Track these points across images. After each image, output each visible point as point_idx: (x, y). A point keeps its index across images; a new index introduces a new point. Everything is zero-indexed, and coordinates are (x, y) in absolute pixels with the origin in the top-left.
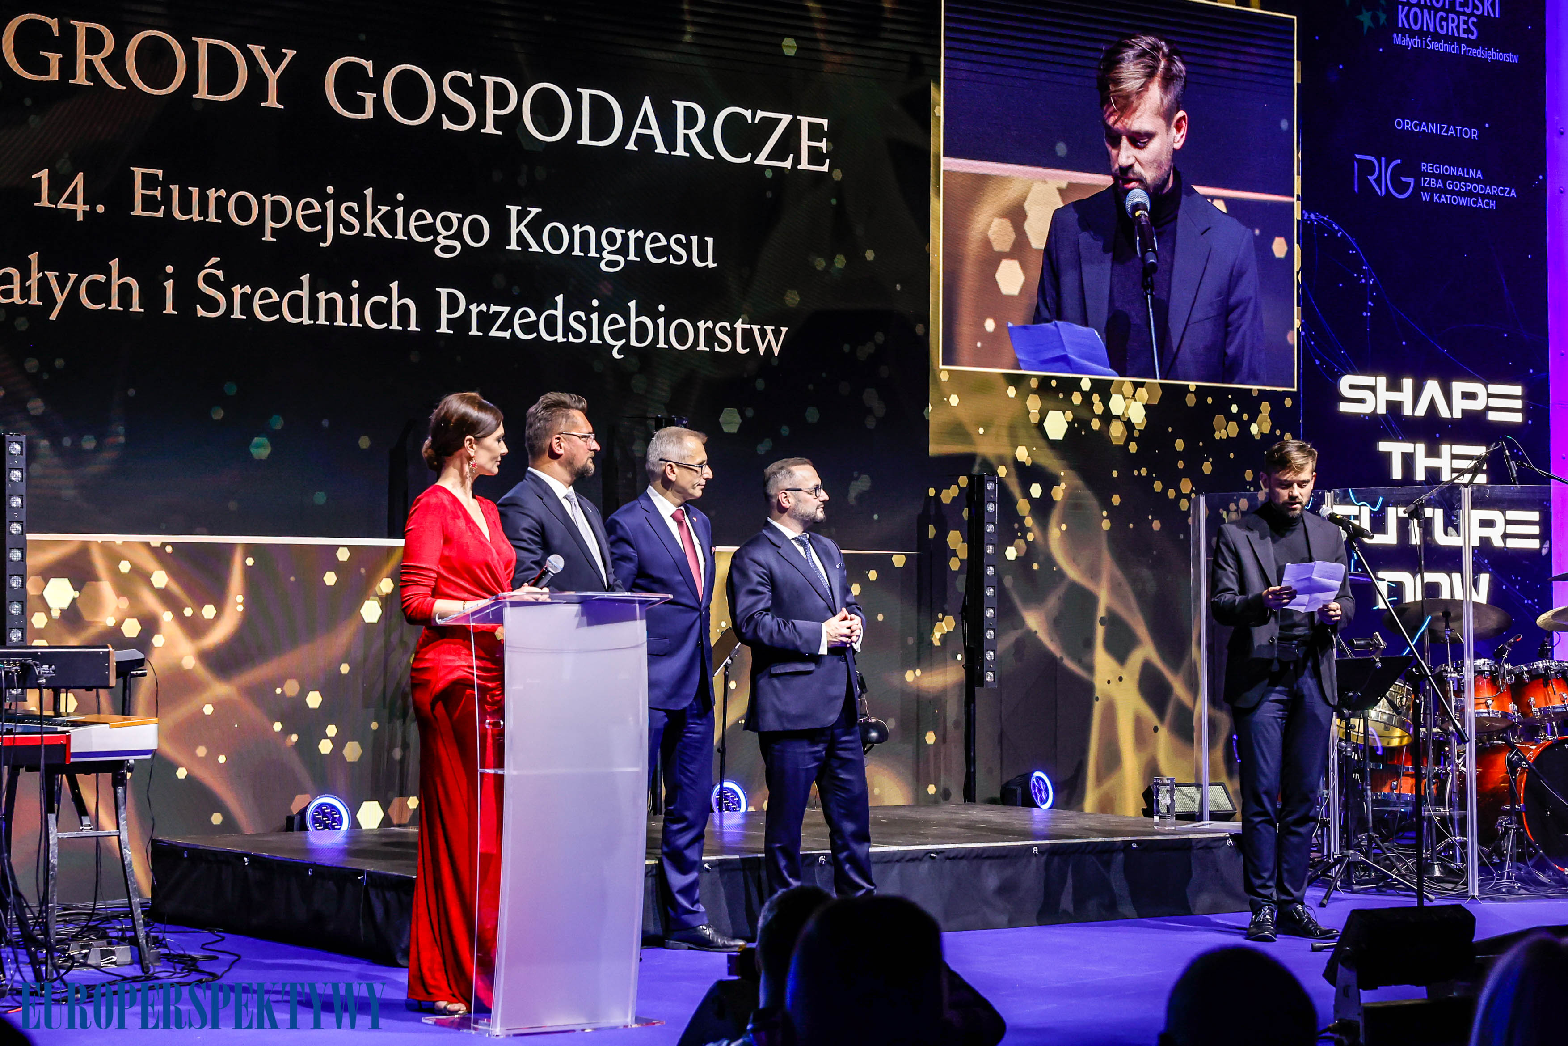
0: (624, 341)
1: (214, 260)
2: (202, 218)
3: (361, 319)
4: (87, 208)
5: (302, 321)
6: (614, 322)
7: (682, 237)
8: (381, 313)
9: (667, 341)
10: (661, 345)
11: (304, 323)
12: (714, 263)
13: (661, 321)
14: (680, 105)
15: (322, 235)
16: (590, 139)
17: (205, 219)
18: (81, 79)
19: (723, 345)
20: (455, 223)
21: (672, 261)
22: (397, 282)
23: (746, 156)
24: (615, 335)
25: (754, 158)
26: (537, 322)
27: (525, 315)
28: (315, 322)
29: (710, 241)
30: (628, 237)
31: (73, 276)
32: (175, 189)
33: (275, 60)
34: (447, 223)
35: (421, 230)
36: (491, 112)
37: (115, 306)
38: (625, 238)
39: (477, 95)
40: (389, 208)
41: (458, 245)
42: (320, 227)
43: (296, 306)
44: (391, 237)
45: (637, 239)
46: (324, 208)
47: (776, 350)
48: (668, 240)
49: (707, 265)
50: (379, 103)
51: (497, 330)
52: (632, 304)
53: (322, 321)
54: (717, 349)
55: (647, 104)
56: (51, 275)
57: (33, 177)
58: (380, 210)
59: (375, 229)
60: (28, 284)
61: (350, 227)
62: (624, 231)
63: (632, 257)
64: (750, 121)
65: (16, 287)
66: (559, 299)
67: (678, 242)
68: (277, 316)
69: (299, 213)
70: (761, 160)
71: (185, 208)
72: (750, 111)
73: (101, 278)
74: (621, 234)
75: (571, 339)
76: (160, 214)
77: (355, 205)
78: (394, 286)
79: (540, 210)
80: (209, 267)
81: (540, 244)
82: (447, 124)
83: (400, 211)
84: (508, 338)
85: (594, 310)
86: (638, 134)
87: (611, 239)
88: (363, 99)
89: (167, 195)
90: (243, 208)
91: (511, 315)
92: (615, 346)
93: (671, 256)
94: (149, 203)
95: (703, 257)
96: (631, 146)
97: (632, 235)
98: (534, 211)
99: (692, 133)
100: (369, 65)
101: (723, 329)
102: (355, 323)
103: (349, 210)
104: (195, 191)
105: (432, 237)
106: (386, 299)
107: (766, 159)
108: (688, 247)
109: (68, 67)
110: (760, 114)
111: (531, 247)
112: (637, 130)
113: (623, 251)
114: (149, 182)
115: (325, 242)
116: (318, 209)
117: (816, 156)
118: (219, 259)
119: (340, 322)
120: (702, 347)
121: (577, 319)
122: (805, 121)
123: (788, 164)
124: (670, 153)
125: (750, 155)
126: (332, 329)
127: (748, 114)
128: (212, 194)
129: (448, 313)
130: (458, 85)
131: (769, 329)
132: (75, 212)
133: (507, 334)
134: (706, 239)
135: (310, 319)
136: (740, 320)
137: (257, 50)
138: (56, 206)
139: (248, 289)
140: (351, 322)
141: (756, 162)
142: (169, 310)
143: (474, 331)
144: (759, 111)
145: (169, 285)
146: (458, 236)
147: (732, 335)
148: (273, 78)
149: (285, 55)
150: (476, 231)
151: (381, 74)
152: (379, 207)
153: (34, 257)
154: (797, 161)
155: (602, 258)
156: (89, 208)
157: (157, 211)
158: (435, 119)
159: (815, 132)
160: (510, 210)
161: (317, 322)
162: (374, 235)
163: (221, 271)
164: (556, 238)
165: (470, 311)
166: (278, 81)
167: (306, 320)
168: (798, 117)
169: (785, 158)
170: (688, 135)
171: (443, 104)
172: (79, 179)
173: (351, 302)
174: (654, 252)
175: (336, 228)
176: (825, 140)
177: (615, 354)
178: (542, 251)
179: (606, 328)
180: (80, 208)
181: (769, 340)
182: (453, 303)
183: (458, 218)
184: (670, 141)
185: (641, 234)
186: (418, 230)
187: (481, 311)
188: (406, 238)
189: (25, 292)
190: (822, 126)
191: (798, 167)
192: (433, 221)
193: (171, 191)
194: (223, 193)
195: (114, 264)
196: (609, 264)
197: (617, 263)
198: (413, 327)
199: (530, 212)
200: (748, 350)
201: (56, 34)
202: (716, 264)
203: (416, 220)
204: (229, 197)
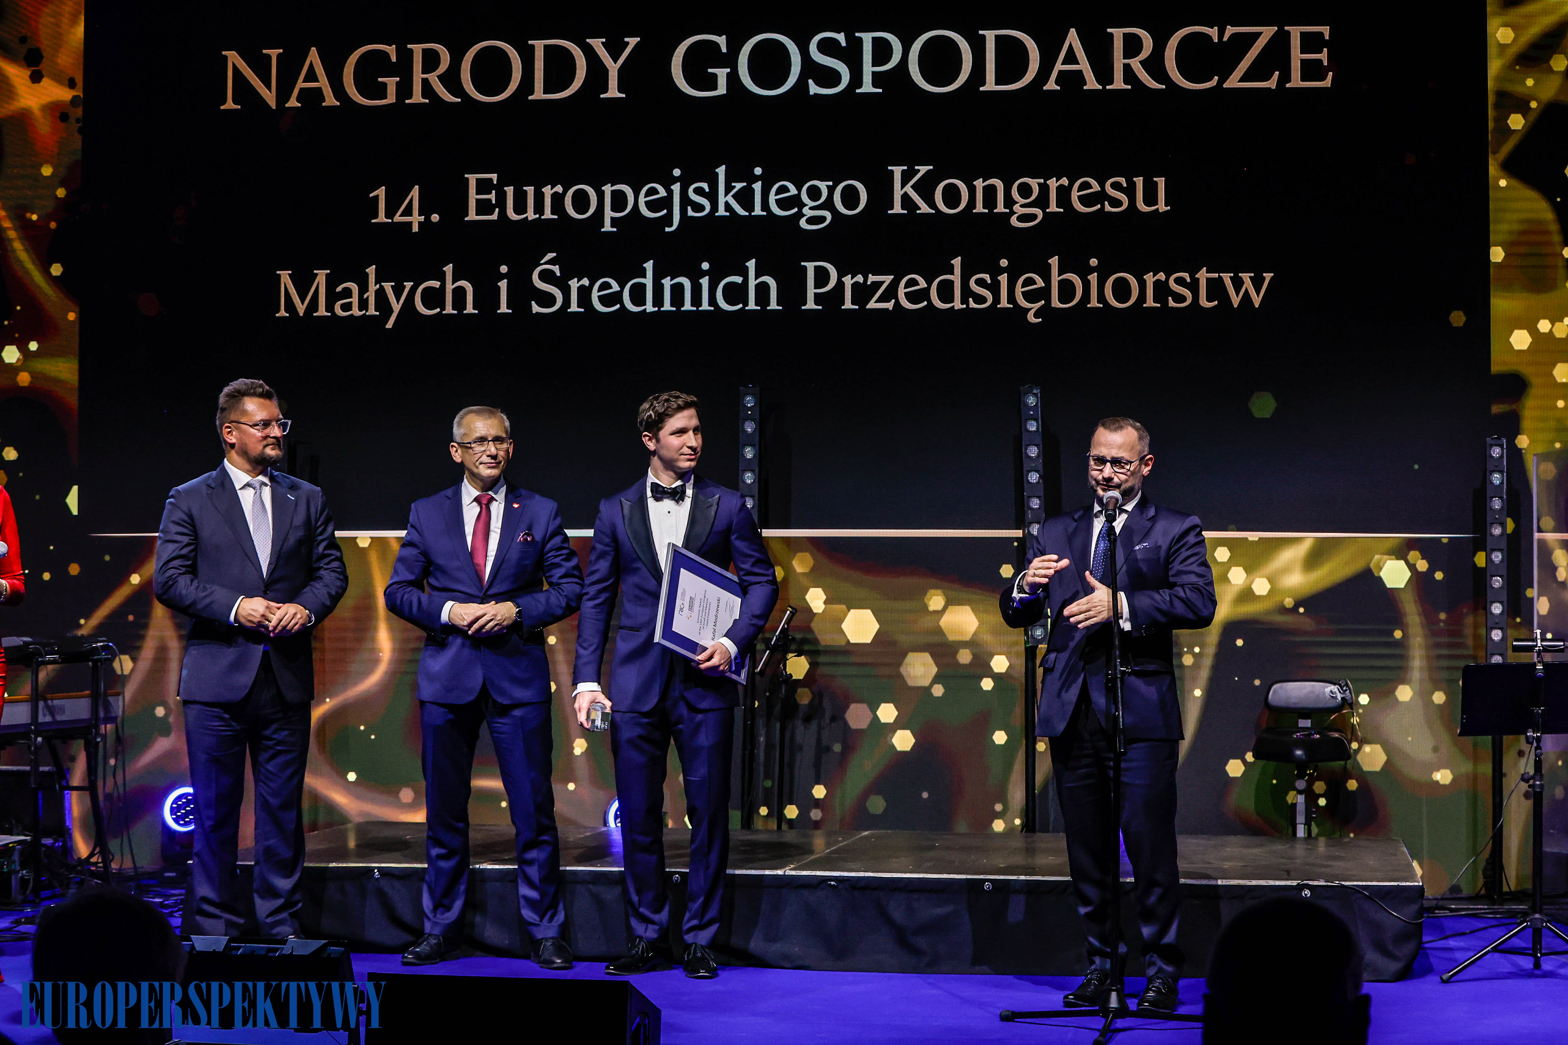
0: (1043, 302)
1: (550, 256)
2: (537, 216)
3: (712, 301)
4: (422, 218)
5: (645, 309)
6: (1029, 282)
7: (1123, 181)
8: (736, 293)
9: (1101, 298)
10: (1094, 303)
11: (648, 311)
12: (1166, 206)
13: (1093, 278)
14: (1118, 33)
15: (668, 220)
16: (997, 84)
17: (540, 216)
18: (417, 98)
19: (1180, 298)
20: (825, 192)
21: (1108, 208)
22: (754, 260)
23: (1211, 79)
24: (1029, 296)
25: (1222, 81)
26: (927, 291)
27: (912, 283)
28: (659, 309)
29: (1161, 182)
30: (1048, 187)
31: (408, 285)
32: (510, 190)
33: (616, 50)
34: (814, 193)
35: (782, 204)
36: (868, 69)
37: (449, 310)
38: (1044, 189)
39: (852, 56)
40: (745, 184)
41: (828, 215)
42: (665, 211)
43: (638, 295)
44: (747, 214)
45: (1060, 188)
46: (670, 193)
47: (1257, 301)
48: (1102, 185)
49: (1158, 209)
50: (733, 79)
51: (877, 301)
52: (1054, 261)
53: (667, 306)
54: (1171, 303)
55: (1073, 37)
56: (388, 286)
57: (371, 195)
59: (728, 206)
60: (365, 296)
61: (699, 208)
62: (1042, 181)
63: (1053, 208)
64: (1216, 40)
65: (355, 300)
67: (1116, 186)
68: (618, 306)
70: (1233, 82)
71: (520, 207)
72: (1216, 28)
73: (436, 284)
74: (1039, 184)
75: (972, 305)
76: (495, 217)
77: (705, 186)
78: (751, 264)
79: (931, 167)
80: (545, 263)
81: (932, 204)
82: (814, 89)
83: (757, 186)
84: (891, 309)
85: (1002, 271)
87: (1025, 191)
88: (715, 76)
89: (501, 197)
90: (581, 201)
91: (894, 286)
92: (1030, 309)
93: (1106, 203)
94: (484, 207)
95: (1151, 198)
96: (1051, 85)
97: (1053, 183)
98: (923, 169)
99: (1135, 63)
100: (722, 41)
101: (1180, 281)
102: (705, 306)
103: (699, 191)
104: (530, 190)
105: (796, 210)
106: (741, 279)
107: (1241, 81)
109: (405, 89)
110: (1230, 30)
111: (920, 209)
112: (1059, 66)
113: (1042, 201)
114: (483, 186)
115: (671, 226)
116: (662, 193)
117: (1311, 70)
118: (555, 254)
119: (688, 306)
120: (1150, 303)
121: (980, 283)
122: (1295, 32)
123: (1271, 84)
124: (1104, 87)
126: (679, 315)
127: (1213, 32)
128: (548, 191)
129: (815, 288)
130: (827, 47)
131: (1246, 277)
132: (410, 224)
133: (890, 305)
134: (1155, 179)
135: (654, 306)
136: (1205, 269)
137: (597, 44)
138: (392, 220)
139: (585, 282)
140: (701, 306)
141: (1225, 86)
142: (504, 309)
143: (848, 305)
144: (1229, 27)
145: (503, 284)
146: (829, 205)
147: (1193, 286)
148: (613, 68)
149: (628, 43)
150: (850, 196)
151: (735, 48)
152: (733, 184)
153: (371, 270)
154: (1285, 77)
155: (1013, 213)
156: (424, 219)
157: (492, 214)
158: (801, 84)
159: (1310, 43)
160: (892, 171)
161: (662, 309)
162: (728, 214)
163: (557, 266)
164: (952, 196)
165: (843, 283)
166: (621, 71)
167: (649, 308)
168: (1286, 28)
169: (1267, 78)
170: (1129, 65)
171: (810, 69)
172: (415, 192)
173: (701, 285)
174: (1083, 200)
175: (683, 211)
176: (1325, 50)
177: (1031, 318)
178: (934, 212)
179: (1019, 290)
180: (416, 219)
181: (1246, 289)
182: (822, 277)
183: (828, 186)
184: (1104, 73)
185: (1065, 181)
186: (780, 203)
187: (857, 283)
188: (765, 213)
189: (363, 304)
190: (1321, 34)
191: (1288, 85)
192: (797, 192)
193: (505, 192)
194: (559, 189)
195: (449, 269)
196: (1022, 218)
197: (1033, 217)
198: (773, 305)
199: (919, 171)
200: (1216, 302)
201: (394, 60)
202: (1169, 208)
203: (777, 193)
204: (565, 191)
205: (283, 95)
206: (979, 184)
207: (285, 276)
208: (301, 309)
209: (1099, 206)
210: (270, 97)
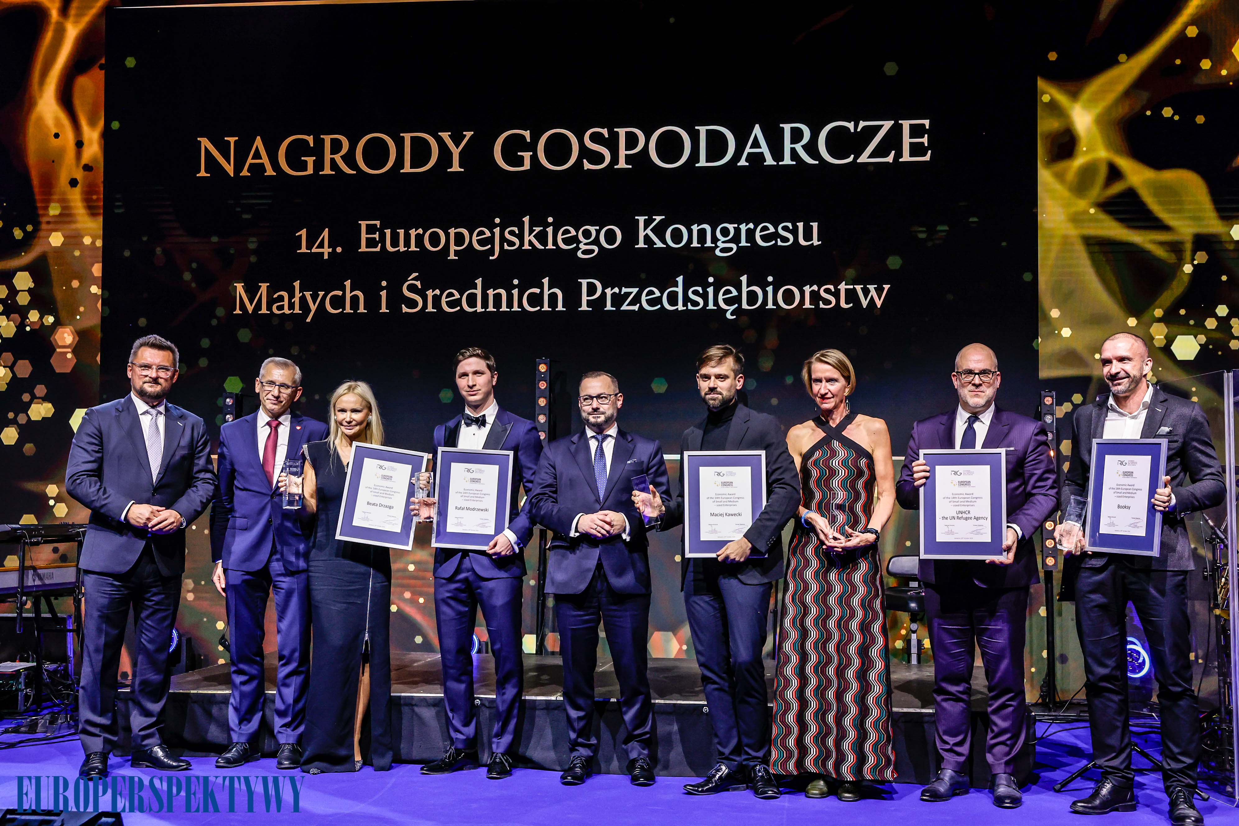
0: (736, 305)
1: (415, 275)
2: (406, 249)
3: (520, 305)
4: (330, 250)
5: (477, 310)
6: (728, 292)
7: (790, 225)
8: (535, 300)
9: (775, 302)
12: (818, 241)
13: (770, 289)
14: (787, 128)
15: (491, 252)
16: (707, 162)
17: (408, 249)
18: (327, 171)
19: (828, 302)
20: (594, 234)
21: (780, 243)
22: (547, 278)
23: (849, 157)
24: (727, 302)
25: (856, 158)
26: (660, 298)
27: (651, 293)
28: (485, 310)
29: (815, 225)
30: (740, 229)
31: (321, 293)
32: (388, 232)
33: (458, 140)
34: (587, 234)
35: (566, 241)
36: (623, 152)
37: (348, 310)
38: (738, 231)
39: (612, 144)
40: (542, 228)
41: (596, 248)
42: (490, 246)
43: (472, 301)
44: (543, 248)
45: (748, 230)
46: (493, 234)
47: (879, 303)
48: (776, 228)
49: (813, 244)
50: (534, 159)
51: (628, 305)
52: (744, 279)
53: (491, 308)
54: (822, 306)
55: (757, 130)
56: (308, 294)
57: (297, 235)
58: (535, 230)
59: (531, 243)
60: (293, 301)
61: (512, 244)
62: (736, 225)
63: (743, 243)
64: (852, 131)
65: (286, 303)
67: (785, 229)
68: (459, 308)
69: (475, 238)
70: (864, 158)
71: (395, 243)
72: (853, 123)
73: (339, 293)
74: (734, 228)
75: (690, 307)
76: (378, 249)
77: (516, 229)
78: (546, 281)
79: (664, 217)
80: (411, 280)
81: (664, 241)
82: (587, 166)
83: (550, 230)
84: (637, 310)
85: (710, 285)
86: (748, 153)
87: (725, 232)
88: (522, 157)
89: (383, 237)
90: (435, 240)
91: (639, 295)
92: (728, 310)
93: (779, 240)
94: (371, 243)
95: (808, 236)
96: (743, 162)
97: (743, 227)
98: (658, 218)
99: (798, 147)
100: (527, 134)
101: (827, 291)
102: (516, 308)
103: (512, 233)
104: (401, 232)
105: (575, 245)
106: (539, 290)
107: (869, 157)
109: (319, 165)
110: (862, 124)
111: (656, 244)
112: (748, 150)
113: (736, 239)
114: (371, 229)
115: (493, 255)
116: (488, 234)
117: (916, 150)
118: (418, 274)
121: (696, 293)
122: (906, 124)
123: (890, 159)
124: (778, 163)
125: (852, 156)
126: (498, 314)
127: (851, 126)
128: (413, 233)
129: (587, 296)
130: (596, 138)
131: (872, 287)
132: (323, 253)
133: (636, 308)
134: (811, 224)
135: (482, 308)
136: (844, 282)
137: (445, 136)
138: (311, 251)
139: (437, 292)
140: (513, 308)
141: (858, 161)
142: (384, 310)
143: (609, 307)
144: (861, 122)
145: (383, 293)
146: (596, 242)
147: (836, 294)
148: (456, 152)
149: (465, 136)
150: (610, 237)
151: (535, 139)
152: (534, 228)
153: (297, 284)
154: (899, 154)
155: (717, 247)
156: (332, 250)
157: (376, 247)
158: (579, 162)
159: (916, 131)
160: (638, 220)
161: (487, 310)
162: (531, 248)
163: (419, 282)
164: (677, 236)
165: (606, 293)
166: (461, 154)
167: (479, 309)
168: (900, 122)
169: (887, 155)
170: (794, 148)
171: (585, 152)
172: (326, 232)
173: (513, 294)
174: (763, 238)
175: (502, 246)
176: (926, 136)
177: (729, 316)
178: (665, 246)
179: (721, 297)
180: (326, 251)
181: (872, 296)
182: (592, 289)
183: (596, 230)
184: (778, 154)
185: (751, 226)
186: (565, 241)
187: (614, 293)
188: (555, 248)
189: (292, 306)
190: (924, 125)
191: (900, 160)
192: (575, 234)
193: (385, 233)
194: (420, 231)
195: (348, 283)
196: (723, 250)
197: (731, 249)
198: (560, 308)
199: (655, 219)
200: (851, 305)
201: (312, 145)
202: (820, 243)
203: (563, 234)
204: (424, 233)
205: (238, 168)
206: (695, 228)
207: (240, 287)
208: (250, 308)
209: (774, 242)
210: (230, 169)
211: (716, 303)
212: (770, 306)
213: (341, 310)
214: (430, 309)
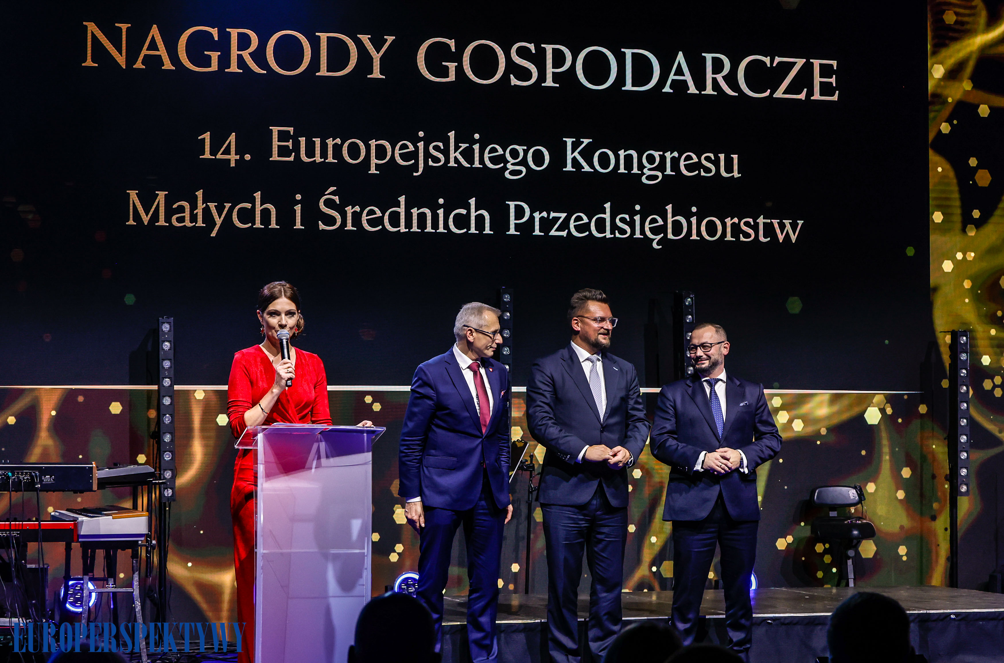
0: (662, 235)
1: (332, 189)
2: (323, 160)
3: (446, 226)
4: (238, 157)
5: (400, 230)
6: (654, 221)
7: (712, 156)
8: (462, 221)
9: (699, 233)
11: (402, 231)
12: (739, 174)
13: (694, 220)
14: (709, 57)
15: (415, 167)
16: (633, 86)
17: (325, 160)
18: (234, 68)
19: (747, 235)
20: (521, 153)
21: (703, 174)
22: (474, 198)
23: (766, 91)
24: (654, 231)
25: (772, 93)
26: (589, 224)
27: (579, 219)
28: (409, 230)
29: (735, 157)
30: (665, 157)
31: (228, 205)
32: (303, 140)
33: (378, 44)
34: (514, 153)
36: (550, 70)
37: (258, 225)
38: (663, 158)
39: (538, 59)
40: (468, 145)
41: (524, 170)
42: (413, 161)
43: (395, 220)
44: (469, 166)
45: (673, 159)
46: (417, 148)
47: (794, 238)
48: (699, 158)
49: (733, 176)
50: (460, 70)
51: (556, 231)
52: (669, 208)
53: (415, 229)
54: (742, 239)
55: (680, 57)
56: (212, 206)
57: (199, 138)
58: (461, 147)
59: (456, 160)
60: (195, 212)
61: (436, 160)
62: (661, 153)
63: (668, 172)
64: (769, 66)
65: (187, 215)
66: (608, 206)
67: (708, 159)
68: (380, 227)
69: (397, 152)
70: (779, 94)
71: (310, 153)
72: (769, 58)
73: (249, 206)
74: (660, 155)
75: (618, 235)
76: (291, 159)
77: (441, 145)
78: (472, 201)
79: (591, 140)
80: (328, 194)
81: (591, 165)
82: (514, 81)
83: (476, 147)
84: (565, 236)
85: (637, 213)
86: (673, 80)
87: (651, 159)
88: (447, 68)
89: (297, 145)
90: (354, 151)
91: (567, 220)
92: (654, 239)
93: (702, 170)
94: (283, 151)
95: (729, 168)
96: (667, 89)
97: (668, 155)
98: (586, 141)
99: (719, 77)
100: (452, 43)
101: (747, 224)
102: (441, 230)
103: (436, 148)
104: (317, 141)
105: (502, 165)
106: (466, 211)
107: (784, 93)
108: (716, 163)
109: (224, 61)
110: (777, 60)
111: (584, 168)
112: (672, 77)
113: (661, 167)
114: (283, 136)
115: (417, 172)
116: (411, 148)
117: (826, 89)
118: (336, 188)
119: (429, 229)
120: (729, 238)
121: (623, 220)
122: (816, 63)
123: (802, 96)
124: (700, 92)
125: (769, 91)
126: (423, 235)
127: (767, 60)
128: (330, 142)
129: (515, 220)
130: (523, 52)
131: (787, 222)
132: (229, 160)
133: (564, 234)
134: (732, 156)
135: (406, 228)
136: (762, 216)
137: (365, 38)
138: (216, 157)
139: (357, 209)
140: (438, 229)
141: (774, 96)
142: (298, 226)
143: (537, 232)
144: (776, 57)
145: (298, 208)
146: (524, 162)
147: (755, 228)
148: (376, 57)
149: (387, 40)
150: (538, 158)
151: (461, 48)
152: (460, 145)
153: (200, 193)
154: (810, 93)
155: (643, 174)
156: (240, 157)
157: (290, 156)
158: (505, 78)
159: (826, 71)
160: (566, 141)
161: (411, 230)
162: (456, 165)
163: (337, 197)
164: (604, 160)
165: (534, 217)
166: (381, 59)
167: (403, 229)
168: (811, 60)
169: (799, 92)
170: (716, 78)
171: (511, 67)
172: (232, 138)
173: (438, 214)
174: (687, 167)
175: (426, 162)
176: (834, 76)
177: (655, 245)
178: (593, 171)
179: (647, 226)
180: (233, 157)
181: (787, 231)
182: (520, 212)
183: (523, 150)
184: (700, 83)
185: (676, 154)
186: (492, 159)
187: (543, 217)
188: (481, 166)
189: (194, 218)
190: (832, 66)
192: (503, 153)
193: (300, 141)
194: (338, 141)
195: (258, 195)
196: (649, 178)
197: (656, 177)
198: (487, 231)
199: (583, 142)
200: (769, 239)
201: (216, 39)
202: (740, 175)
203: (490, 152)
204: (343, 143)
205: (131, 58)
206: (622, 153)
207: (133, 195)
208: (146, 219)
209: (697, 172)
210: (121, 60)
211: (643, 232)
212: (694, 237)
213: (250, 224)
214: (349, 227)
